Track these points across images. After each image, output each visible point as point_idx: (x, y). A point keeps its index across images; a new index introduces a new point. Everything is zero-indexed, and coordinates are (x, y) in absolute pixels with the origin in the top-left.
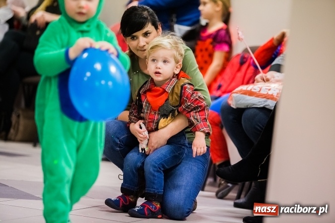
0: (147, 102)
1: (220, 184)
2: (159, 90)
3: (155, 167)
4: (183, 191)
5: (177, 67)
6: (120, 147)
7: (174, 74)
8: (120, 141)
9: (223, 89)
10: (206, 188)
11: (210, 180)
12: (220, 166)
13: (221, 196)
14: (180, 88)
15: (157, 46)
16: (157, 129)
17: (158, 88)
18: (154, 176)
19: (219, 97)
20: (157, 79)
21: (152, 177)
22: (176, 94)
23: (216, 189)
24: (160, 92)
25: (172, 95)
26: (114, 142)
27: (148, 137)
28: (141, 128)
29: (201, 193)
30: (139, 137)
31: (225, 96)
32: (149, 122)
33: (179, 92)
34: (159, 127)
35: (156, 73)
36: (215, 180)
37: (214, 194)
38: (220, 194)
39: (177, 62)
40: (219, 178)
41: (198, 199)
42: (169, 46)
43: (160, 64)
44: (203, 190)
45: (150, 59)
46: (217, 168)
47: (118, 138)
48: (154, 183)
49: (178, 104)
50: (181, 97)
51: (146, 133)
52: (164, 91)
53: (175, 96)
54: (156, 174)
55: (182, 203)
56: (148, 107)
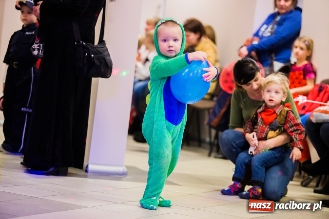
0: (262, 118)
1: (304, 177)
2: (271, 111)
3: (260, 162)
4: (277, 181)
5: (284, 97)
6: (236, 149)
7: (282, 101)
8: (236, 145)
9: (306, 109)
10: (294, 179)
11: (297, 173)
12: (304, 163)
13: (305, 185)
14: (286, 112)
15: (271, 82)
16: (265, 139)
17: (270, 110)
18: (258, 168)
19: (304, 114)
20: (270, 104)
21: (256, 169)
22: (283, 115)
23: (301, 180)
24: (271, 113)
25: (280, 116)
26: (232, 145)
27: (257, 145)
28: (253, 137)
29: (291, 182)
30: (251, 143)
31: (308, 114)
32: (261, 132)
33: (285, 115)
34: (268, 138)
35: (270, 100)
36: (300, 173)
37: (299, 183)
38: (304, 183)
39: (284, 93)
40: (303, 172)
41: (288, 187)
42: (279, 82)
43: (273, 94)
44: (292, 180)
45: (266, 90)
46: (302, 165)
47: (235, 143)
48: (258, 173)
49: (283, 122)
50: (286, 118)
51: (257, 141)
52: (275, 112)
53: (282, 117)
54: (260, 167)
55: (276, 189)
56: (262, 122)
